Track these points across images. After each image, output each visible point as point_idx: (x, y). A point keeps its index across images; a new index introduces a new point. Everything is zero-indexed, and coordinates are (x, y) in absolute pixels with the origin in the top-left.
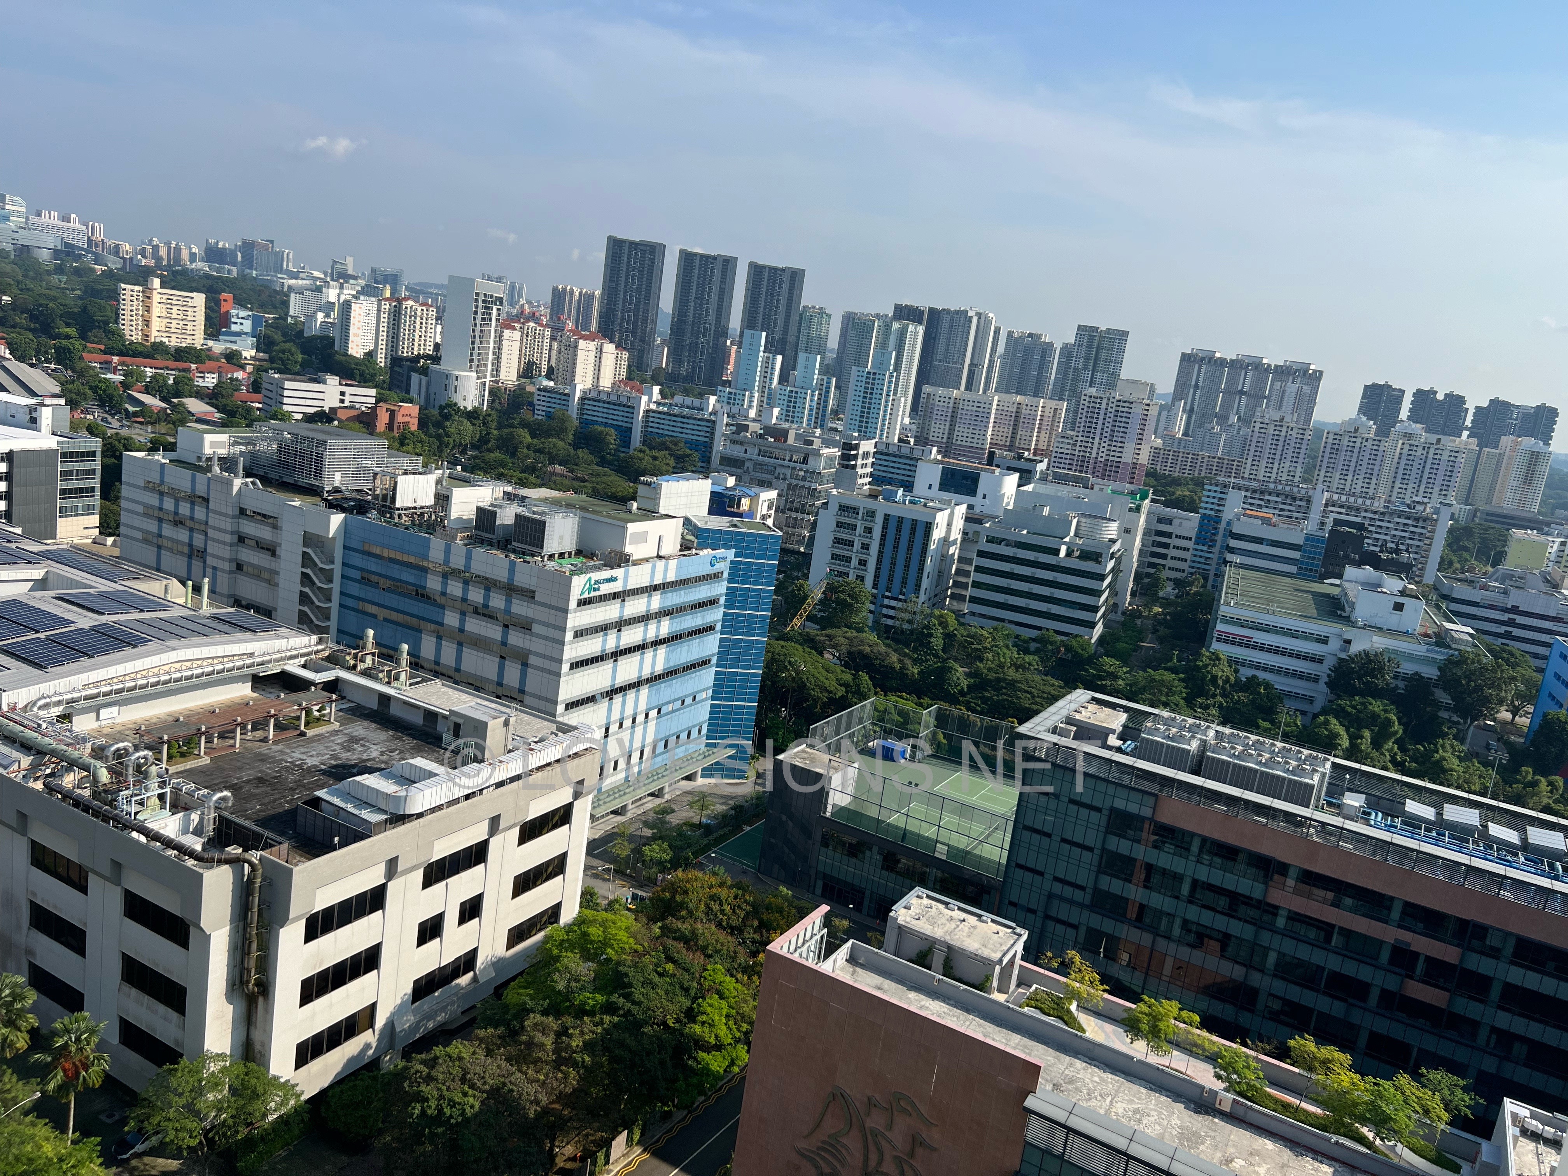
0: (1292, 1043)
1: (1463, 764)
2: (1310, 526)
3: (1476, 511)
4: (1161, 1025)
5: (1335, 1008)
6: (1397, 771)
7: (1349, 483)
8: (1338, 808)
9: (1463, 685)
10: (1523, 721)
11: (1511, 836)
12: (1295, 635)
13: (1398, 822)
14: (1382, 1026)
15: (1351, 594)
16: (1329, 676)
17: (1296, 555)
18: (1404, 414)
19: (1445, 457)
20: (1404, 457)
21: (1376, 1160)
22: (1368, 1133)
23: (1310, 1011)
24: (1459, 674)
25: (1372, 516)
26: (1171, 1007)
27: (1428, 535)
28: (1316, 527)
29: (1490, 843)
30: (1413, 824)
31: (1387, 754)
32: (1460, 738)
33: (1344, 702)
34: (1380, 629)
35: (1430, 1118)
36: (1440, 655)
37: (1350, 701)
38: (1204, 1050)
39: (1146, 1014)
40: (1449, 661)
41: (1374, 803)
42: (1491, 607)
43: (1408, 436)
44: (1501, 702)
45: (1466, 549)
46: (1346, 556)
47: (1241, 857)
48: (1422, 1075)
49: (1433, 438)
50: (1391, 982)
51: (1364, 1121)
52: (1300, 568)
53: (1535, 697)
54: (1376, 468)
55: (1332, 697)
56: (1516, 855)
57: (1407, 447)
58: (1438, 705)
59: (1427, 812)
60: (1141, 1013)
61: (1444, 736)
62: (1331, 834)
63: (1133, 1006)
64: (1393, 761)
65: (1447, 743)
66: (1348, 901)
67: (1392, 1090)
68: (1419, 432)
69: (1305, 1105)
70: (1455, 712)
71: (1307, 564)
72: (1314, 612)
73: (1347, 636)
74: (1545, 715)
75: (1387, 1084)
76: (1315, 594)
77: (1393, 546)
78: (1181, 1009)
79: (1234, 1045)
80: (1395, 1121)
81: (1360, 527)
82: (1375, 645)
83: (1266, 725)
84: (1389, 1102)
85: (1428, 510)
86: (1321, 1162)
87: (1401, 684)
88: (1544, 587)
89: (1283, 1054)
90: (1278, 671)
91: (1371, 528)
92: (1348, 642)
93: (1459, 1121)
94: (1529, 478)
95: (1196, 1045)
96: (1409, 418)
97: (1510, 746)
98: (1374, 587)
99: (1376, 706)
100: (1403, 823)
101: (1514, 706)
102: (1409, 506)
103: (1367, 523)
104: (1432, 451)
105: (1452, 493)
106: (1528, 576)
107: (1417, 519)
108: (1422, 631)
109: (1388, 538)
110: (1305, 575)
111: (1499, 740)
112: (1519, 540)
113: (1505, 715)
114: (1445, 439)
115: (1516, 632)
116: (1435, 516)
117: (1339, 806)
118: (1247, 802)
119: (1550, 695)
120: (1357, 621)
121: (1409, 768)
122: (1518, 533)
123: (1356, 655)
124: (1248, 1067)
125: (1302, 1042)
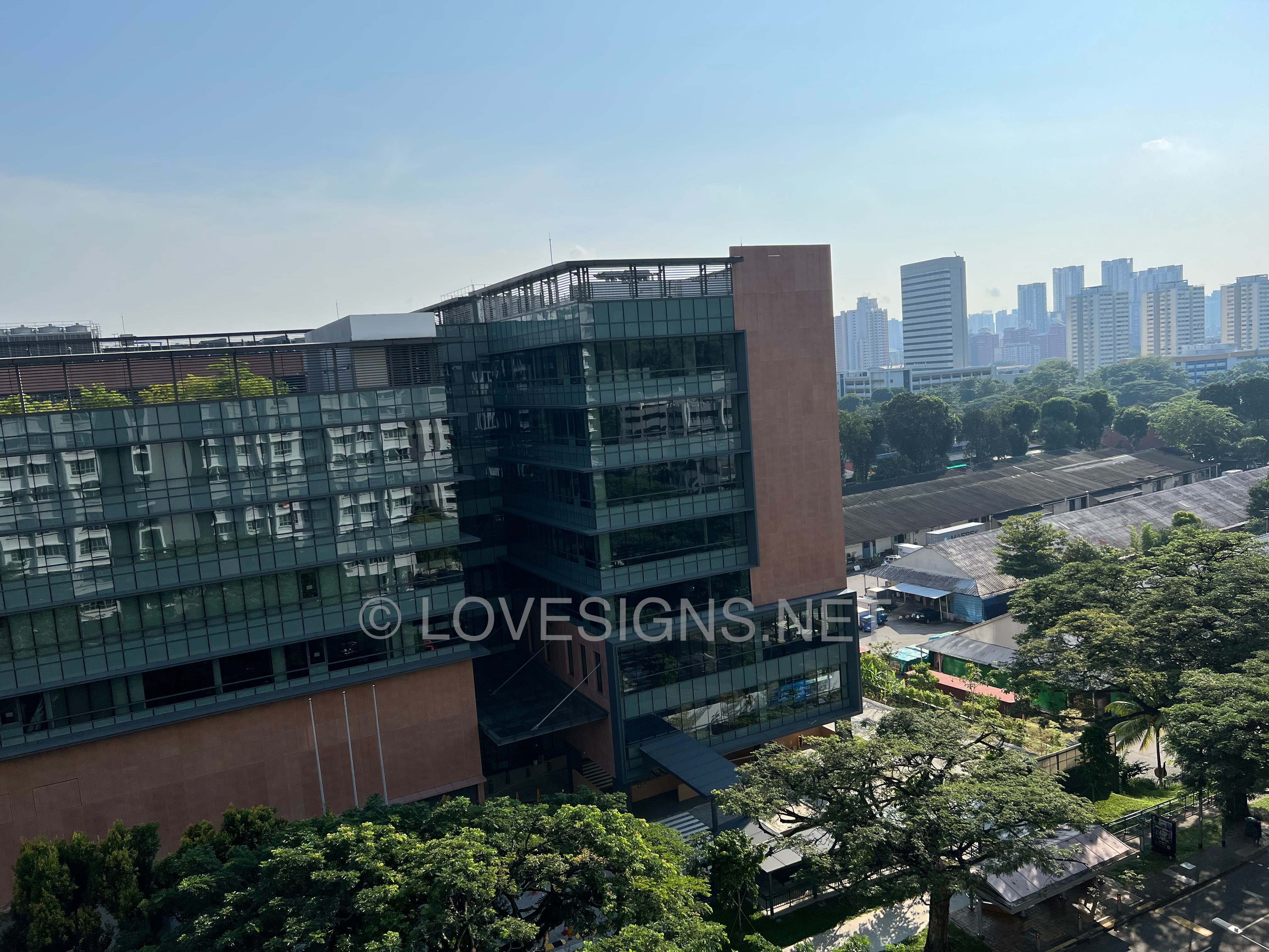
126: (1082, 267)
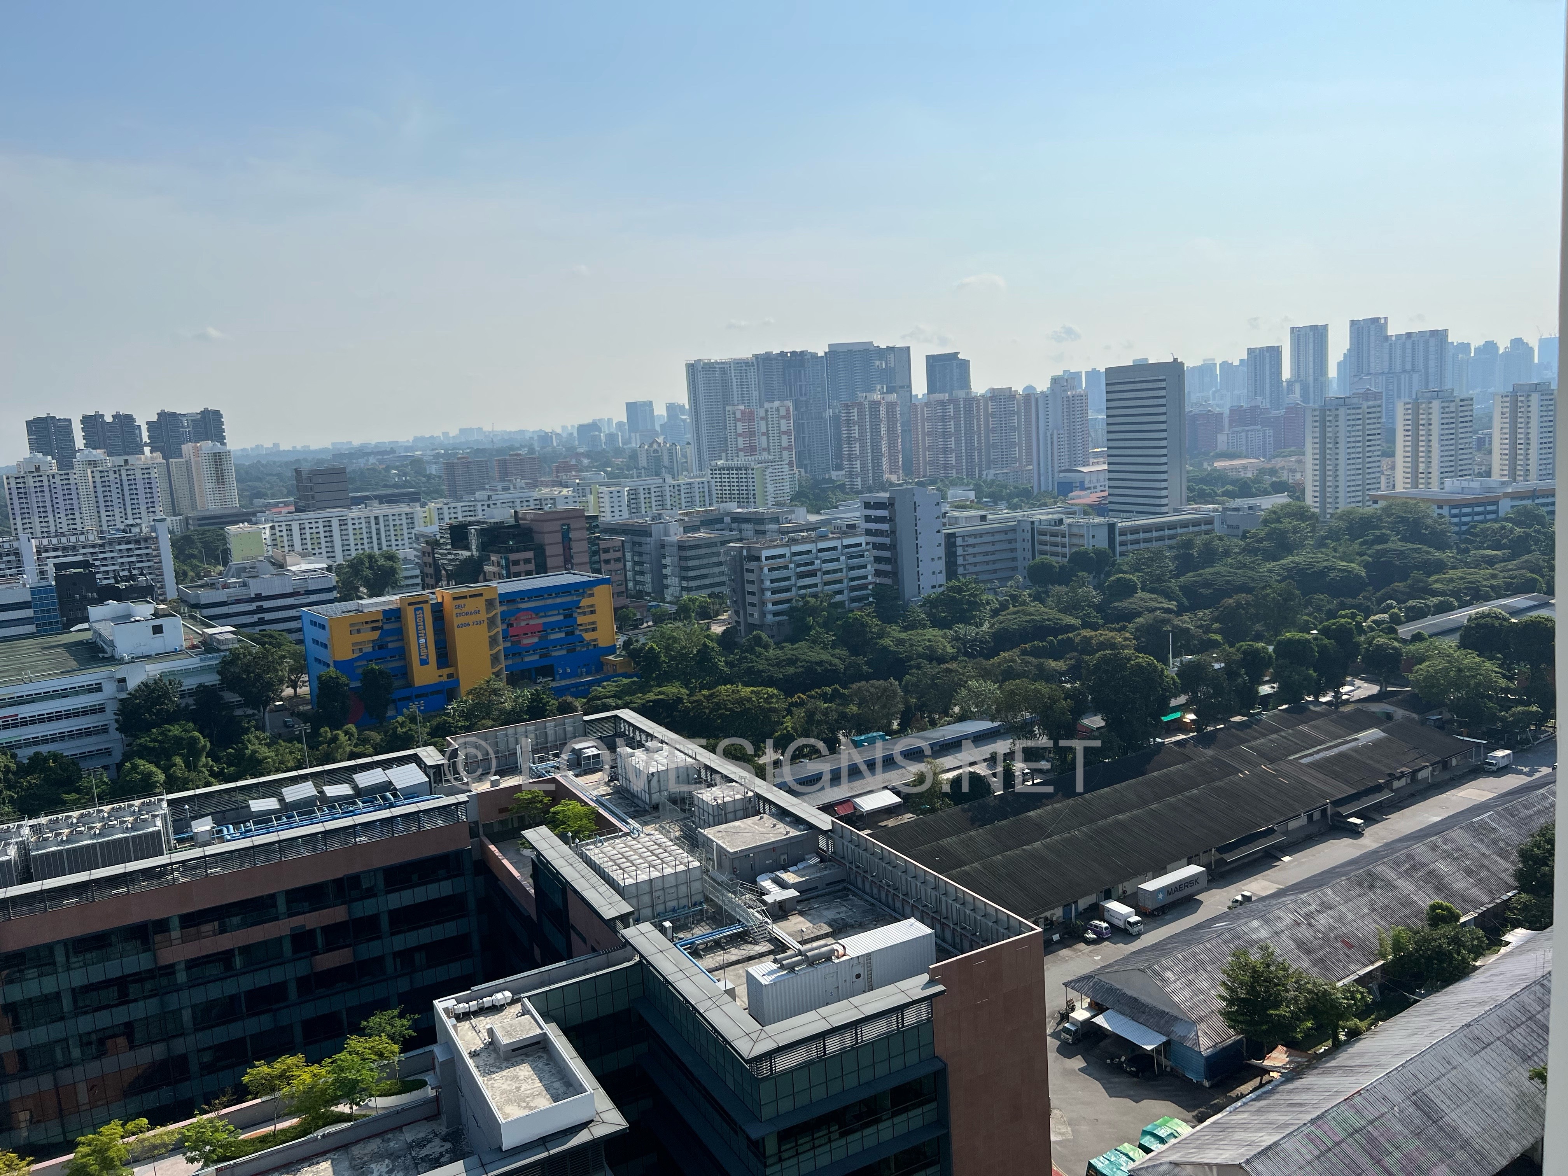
0: (246, 1079)
1: (273, 748)
2: (30, 578)
3: (187, 519)
4: (111, 1154)
5: (264, 1022)
6: (220, 782)
7: (52, 524)
8: (193, 841)
9: (244, 679)
10: (304, 690)
11: (344, 789)
12: (63, 694)
13: (250, 825)
14: (309, 1011)
15: (105, 633)
16: (117, 721)
17: (29, 613)
18: (79, 441)
19: (139, 476)
20: (99, 485)
21: (360, 1125)
22: (344, 1108)
23: (242, 1040)
24: (237, 671)
25: (92, 550)
26: (114, 1128)
27: (154, 553)
28: (36, 579)
29: (331, 803)
30: (264, 819)
31: (204, 770)
32: (261, 727)
33: (144, 740)
34: (149, 657)
35: (386, 1059)
36: (214, 660)
37: (149, 736)
38: (165, 1145)
39: (89, 1155)
40: (225, 663)
41: (220, 820)
42: (238, 602)
43: (93, 463)
44: (281, 681)
45: (193, 556)
46: (84, 598)
47: (114, 938)
48: (365, 1028)
49: (120, 460)
50: (301, 969)
51: (336, 1101)
52: (37, 625)
53: (306, 666)
54: (75, 502)
55: (129, 740)
56: (355, 803)
57: (97, 475)
58: (231, 706)
59: (270, 804)
60: (84, 1156)
61: (246, 731)
62: (195, 868)
63: (71, 1156)
64: (213, 774)
65: (251, 737)
66: (236, 920)
67: (349, 1057)
68: (102, 457)
69: (280, 1126)
70: (247, 706)
71: (43, 618)
72: (74, 664)
73: (119, 676)
74: (319, 678)
75: (343, 1055)
76: (68, 647)
77: (126, 573)
78: (123, 1125)
79: (194, 1120)
80: (362, 1081)
81: (85, 564)
82: (151, 674)
83: (74, 796)
84: (350, 1069)
85: (145, 530)
86: (318, 1163)
87: (191, 701)
88: (272, 569)
89: (241, 1093)
90: (61, 737)
91: (97, 563)
92: (123, 680)
93: (407, 1045)
94: (220, 478)
95: (155, 1147)
96: (86, 445)
97: (304, 717)
98: (125, 618)
99: (175, 730)
100: (255, 823)
101: (292, 681)
102: (124, 531)
103: (90, 558)
104: (124, 473)
105: (158, 509)
106: (258, 564)
107: (137, 542)
108: (189, 644)
109: (116, 567)
110: (45, 631)
111: (292, 715)
112: (236, 536)
113: (289, 691)
114: (132, 459)
115: (268, 616)
116: (153, 534)
117: (191, 838)
118: (97, 881)
119: (316, 659)
120: (123, 658)
121: (229, 774)
122: (232, 529)
123: (136, 691)
124: (217, 1130)
125: (254, 1071)
126: (1325, 327)
